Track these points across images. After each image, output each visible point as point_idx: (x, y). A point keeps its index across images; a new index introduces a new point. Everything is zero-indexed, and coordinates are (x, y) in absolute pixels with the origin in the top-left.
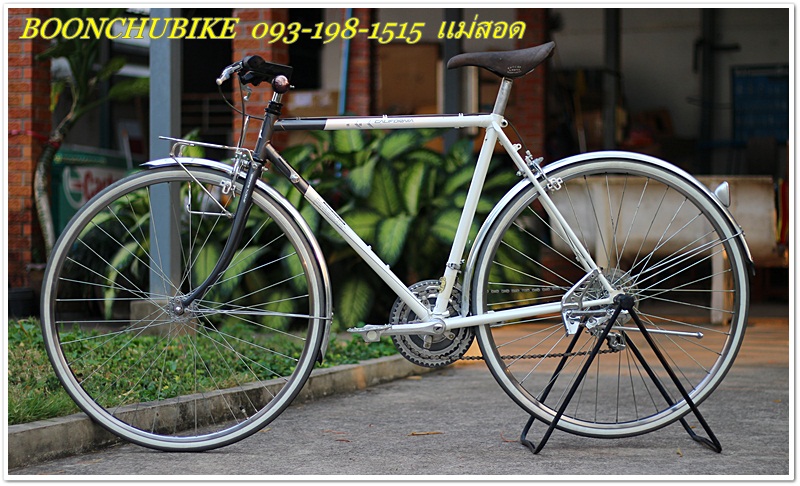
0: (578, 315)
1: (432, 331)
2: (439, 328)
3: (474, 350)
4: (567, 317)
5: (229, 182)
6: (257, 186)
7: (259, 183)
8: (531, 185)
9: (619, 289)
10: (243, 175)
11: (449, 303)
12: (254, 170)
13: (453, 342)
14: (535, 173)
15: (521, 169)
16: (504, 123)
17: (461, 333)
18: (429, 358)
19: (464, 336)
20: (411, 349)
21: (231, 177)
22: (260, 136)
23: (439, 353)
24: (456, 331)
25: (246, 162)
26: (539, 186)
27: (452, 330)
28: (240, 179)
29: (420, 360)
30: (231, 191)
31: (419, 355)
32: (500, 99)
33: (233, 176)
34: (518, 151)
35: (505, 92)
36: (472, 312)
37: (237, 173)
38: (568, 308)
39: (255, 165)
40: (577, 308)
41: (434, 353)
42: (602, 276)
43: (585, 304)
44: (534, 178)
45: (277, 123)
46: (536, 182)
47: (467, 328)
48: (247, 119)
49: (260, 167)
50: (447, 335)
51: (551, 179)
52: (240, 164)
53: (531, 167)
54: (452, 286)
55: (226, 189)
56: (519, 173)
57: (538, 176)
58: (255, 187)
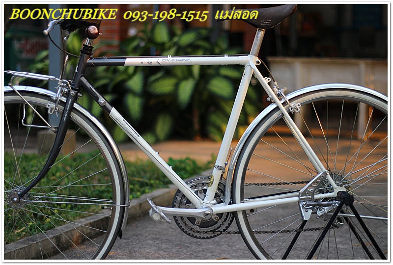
0: (311, 205)
1: (202, 216)
2: (208, 214)
3: (233, 227)
4: (303, 206)
5: (53, 105)
6: (74, 108)
7: (76, 106)
8: (277, 108)
9: (341, 186)
10: (64, 99)
11: (216, 194)
12: (72, 96)
13: (217, 222)
14: (280, 100)
15: (270, 96)
16: (258, 62)
17: (224, 217)
18: (198, 232)
19: (226, 219)
20: (186, 224)
21: (55, 101)
22: (76, 71)
23: (205, 229)
24: (220, 215)
25: (66, 90)
26: (284, 109)
27: (217, 214)
28: (61, 102)
29: (191, 233)
30: (54, 112)
31: (191, 229)
32: (256, 44)
33: (56, 100)
34: (269, 83)
35: (259, 39)
36: (233, 201)
37: (59, 98)
38: (304, 200)
39: (73, 92)
40: (310, 200)
41: (202, 229)
42: (329, 177)
43: (317, 196)
44: (280, 103)
45: (89, 61)
46: (281, 106)
47: (228, 213)
48: (67, 58)
49: (76, 94)
50: (213, 218)
51: (292, 104)
52: (61, 91)
53: (278, 95)
54: (219, 181)
55: (51, 110)
56: (269, 99)
57: (282, 102)
58: (73, 109)
